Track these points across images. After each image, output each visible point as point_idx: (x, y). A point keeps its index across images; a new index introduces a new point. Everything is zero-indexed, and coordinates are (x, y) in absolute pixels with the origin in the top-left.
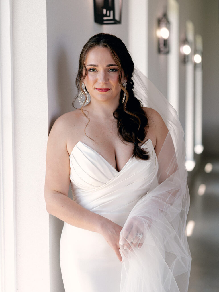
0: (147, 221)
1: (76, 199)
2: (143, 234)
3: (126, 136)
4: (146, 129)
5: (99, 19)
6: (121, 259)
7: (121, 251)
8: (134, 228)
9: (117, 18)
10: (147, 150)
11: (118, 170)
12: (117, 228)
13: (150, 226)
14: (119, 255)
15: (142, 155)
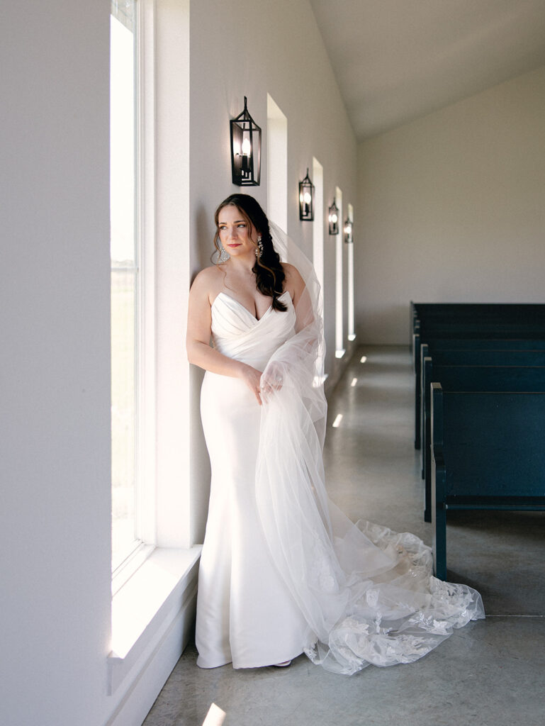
0: (286, 365)
1: (217, 349)
2: (282, 377)
3: (265, 291)
4: (283, 283)
5: (237, 180)
6: (261, 403)
7: (261, 395)
8: (274, 371)
9: (256, 180)
10: (285, 303)
11: (258, 318)
12: (258, 373)
13: (289, 370)
14: (259, 398)
15: (280, 307)
